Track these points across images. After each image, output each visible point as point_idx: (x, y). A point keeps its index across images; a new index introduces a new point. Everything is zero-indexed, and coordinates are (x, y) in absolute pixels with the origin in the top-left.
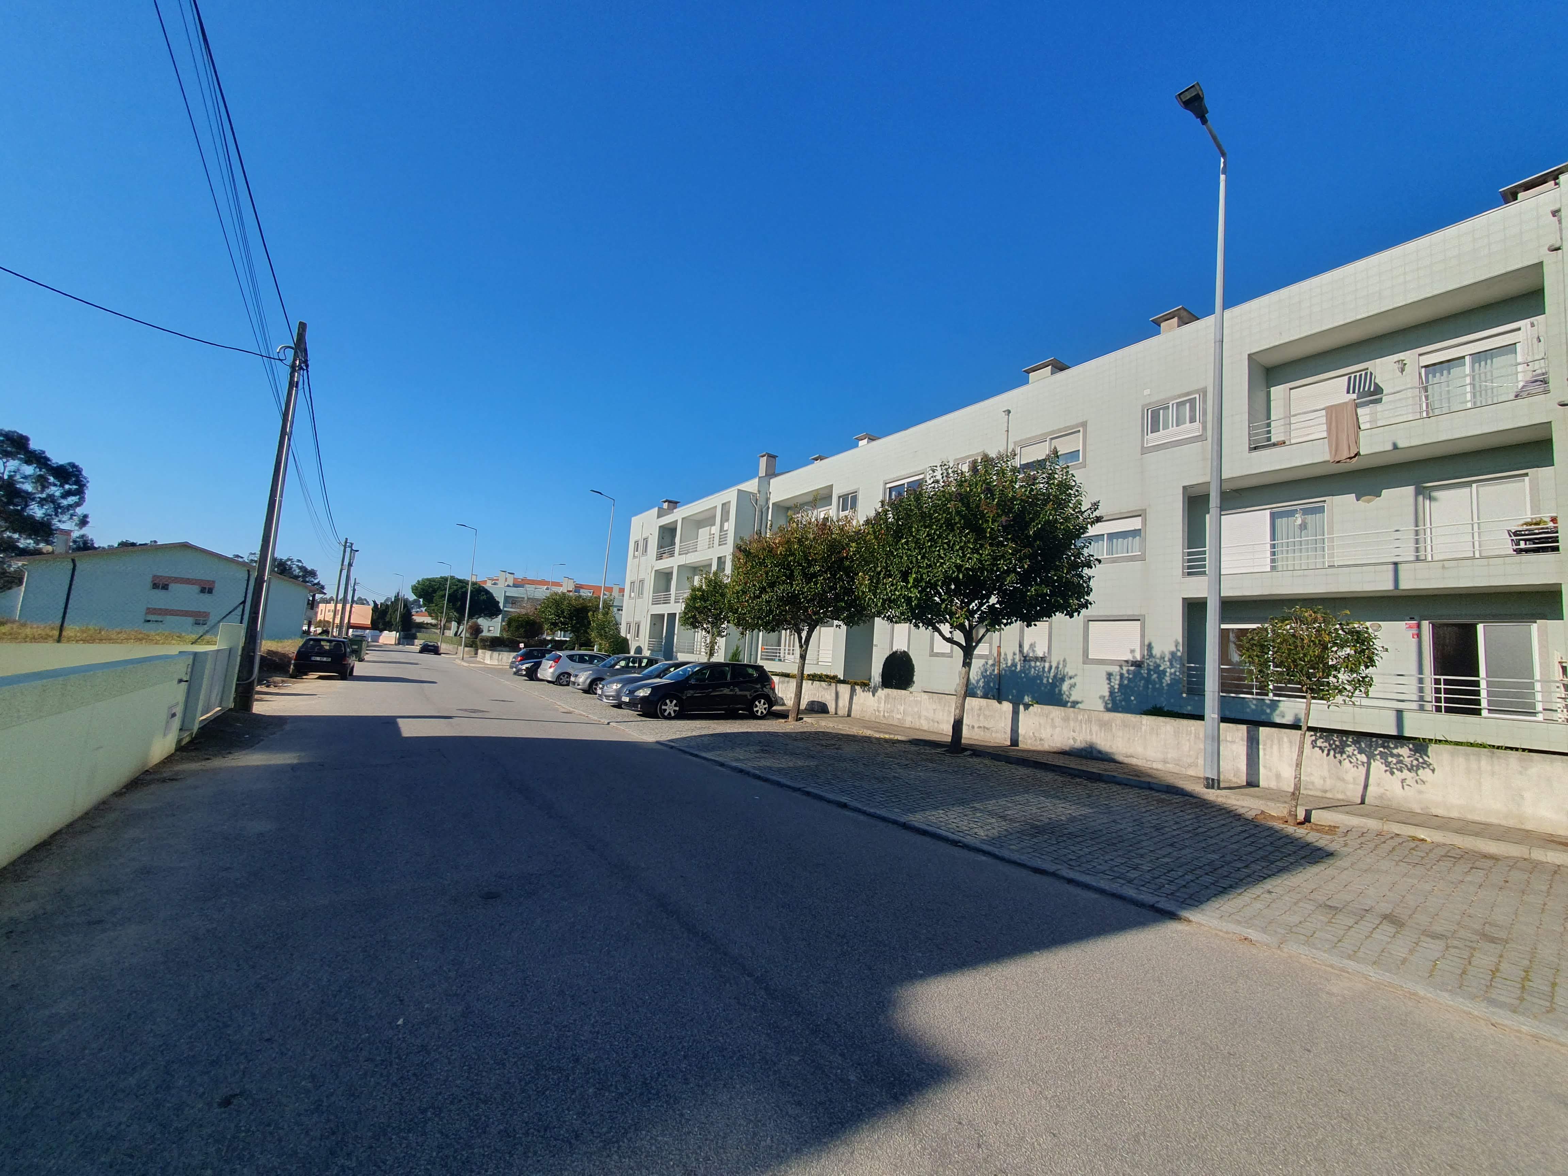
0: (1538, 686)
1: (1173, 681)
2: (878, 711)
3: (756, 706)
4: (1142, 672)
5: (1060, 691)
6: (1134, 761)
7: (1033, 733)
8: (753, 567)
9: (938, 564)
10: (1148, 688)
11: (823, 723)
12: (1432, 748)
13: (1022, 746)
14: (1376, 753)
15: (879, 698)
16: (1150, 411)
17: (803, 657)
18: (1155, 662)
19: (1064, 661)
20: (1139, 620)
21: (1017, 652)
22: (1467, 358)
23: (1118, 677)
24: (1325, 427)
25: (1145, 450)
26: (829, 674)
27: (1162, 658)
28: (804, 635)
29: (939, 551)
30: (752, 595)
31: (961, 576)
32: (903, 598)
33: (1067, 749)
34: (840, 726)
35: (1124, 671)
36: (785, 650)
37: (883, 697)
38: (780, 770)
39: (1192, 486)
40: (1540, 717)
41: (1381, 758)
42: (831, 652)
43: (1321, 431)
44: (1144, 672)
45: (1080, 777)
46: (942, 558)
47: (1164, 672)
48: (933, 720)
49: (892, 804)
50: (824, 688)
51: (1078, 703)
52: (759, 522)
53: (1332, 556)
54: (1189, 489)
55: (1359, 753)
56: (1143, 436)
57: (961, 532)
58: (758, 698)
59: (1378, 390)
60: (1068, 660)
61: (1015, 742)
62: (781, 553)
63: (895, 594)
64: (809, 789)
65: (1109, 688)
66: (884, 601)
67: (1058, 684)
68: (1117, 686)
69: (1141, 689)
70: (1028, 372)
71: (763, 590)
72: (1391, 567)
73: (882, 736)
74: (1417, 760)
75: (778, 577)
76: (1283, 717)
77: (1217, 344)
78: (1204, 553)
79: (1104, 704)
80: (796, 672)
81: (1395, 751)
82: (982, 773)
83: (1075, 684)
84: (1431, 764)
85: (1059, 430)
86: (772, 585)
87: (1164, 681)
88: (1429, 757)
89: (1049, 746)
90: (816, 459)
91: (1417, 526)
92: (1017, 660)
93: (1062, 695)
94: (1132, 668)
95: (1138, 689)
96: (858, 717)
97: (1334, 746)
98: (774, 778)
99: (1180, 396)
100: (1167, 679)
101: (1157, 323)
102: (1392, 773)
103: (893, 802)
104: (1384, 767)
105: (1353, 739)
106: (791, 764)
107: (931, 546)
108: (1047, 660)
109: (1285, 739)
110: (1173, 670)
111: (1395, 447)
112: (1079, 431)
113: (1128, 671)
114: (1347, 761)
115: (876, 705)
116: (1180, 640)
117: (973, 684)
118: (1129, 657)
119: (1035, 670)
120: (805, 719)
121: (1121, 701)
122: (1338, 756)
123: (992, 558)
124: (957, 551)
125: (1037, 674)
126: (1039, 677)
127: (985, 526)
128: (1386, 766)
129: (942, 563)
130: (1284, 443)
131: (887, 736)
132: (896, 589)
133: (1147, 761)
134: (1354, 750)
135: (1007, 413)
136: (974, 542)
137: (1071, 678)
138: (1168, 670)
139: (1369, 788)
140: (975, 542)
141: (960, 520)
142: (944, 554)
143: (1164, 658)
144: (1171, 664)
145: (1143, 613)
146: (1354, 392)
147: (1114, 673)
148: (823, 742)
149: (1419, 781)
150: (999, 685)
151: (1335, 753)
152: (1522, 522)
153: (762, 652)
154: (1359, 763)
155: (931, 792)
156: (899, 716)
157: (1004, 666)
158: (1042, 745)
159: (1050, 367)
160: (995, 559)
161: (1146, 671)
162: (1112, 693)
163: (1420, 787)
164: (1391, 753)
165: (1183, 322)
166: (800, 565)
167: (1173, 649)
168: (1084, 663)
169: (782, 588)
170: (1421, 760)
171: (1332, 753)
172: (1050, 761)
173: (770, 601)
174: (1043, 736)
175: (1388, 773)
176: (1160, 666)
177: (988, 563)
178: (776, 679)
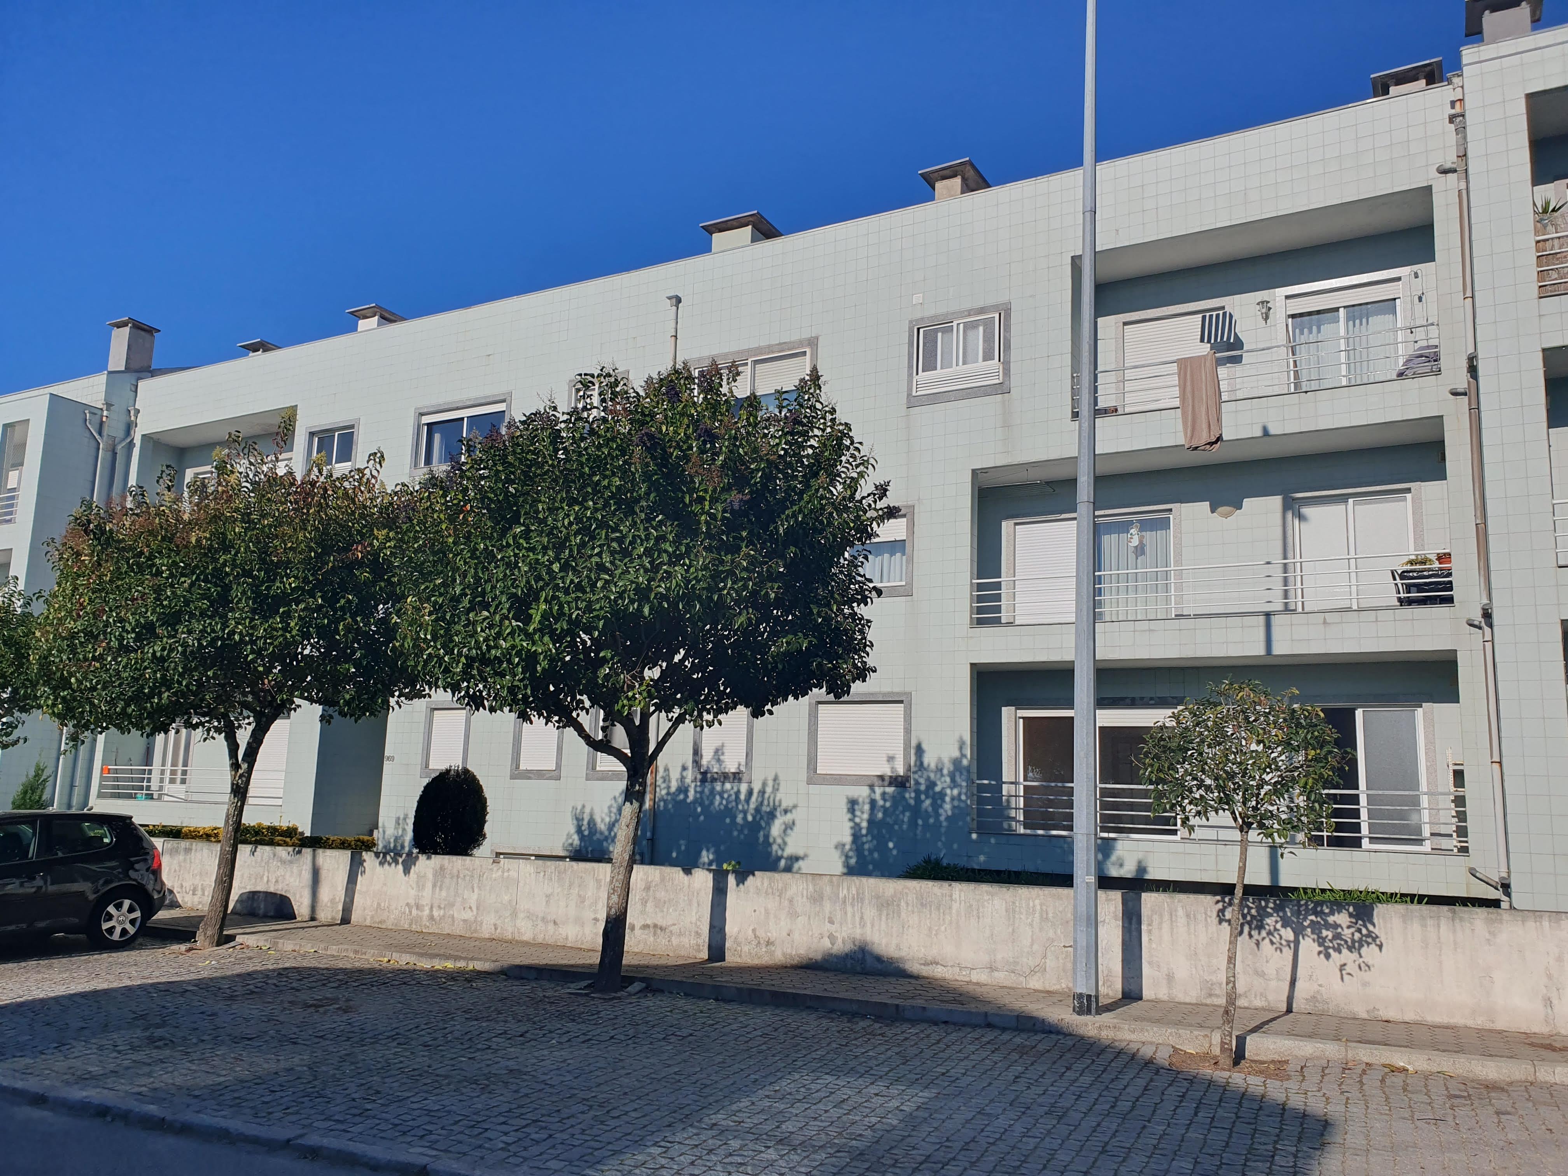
0: (1425, 801)
1: (956, 811)
2: (418, 907)
3: (110, 917)
4: (907, 795)
5: (767, 836)
6: (939, 972)
7: (754, 930)
8: (118, 575)
9: (599, 584)
10: (917, 825)
11: (288, 945)
12: (1380, 911)
13: (732, 958)
14: (1305, 924)
15: (421, 877)
16: (921, 331)
17: (240, 792)
18: (928, 779)
19: (775, 779)
20: (901, 702)
21: (690, 764)
22: (1341, 310)
23: (867, 807)
24: (1176, 391)
25: (913, 402)
26: (276, 824)
27: (940, 770)
28: (243, 736)
29: (599, 555)
30: (115, 644)
31: (646, 610)
32: (518, 654)
33: (819, 957)
34: (333, 950)
35: (878, 796)
36: (163, 772)
37: (430, 876)
38: (216, 1092)
39: (985, 471)
40: (1427, 847)
41: (1313, 933)
42: (282, 775)
43: (1171, 396)
44: (910, 795)
45: (864, 1017)
46: (606, 570)
47: (942, 795)
48: (543, 919)
49: (535, 1150)
50: (283, 862)
51: (797, 859)
52: (107, 473)
53: (1180, 599)
54: (980, 475)
55: (1283, 926)
56: (910, 375)
57: (649, 520)
58: (114, 896)
59: (1238, 344)
60: (781, 777)
61: (717, 950)
62: (198, 540)
63: (496, 647)
64: (314, 1140)
65: (852, 828)
66: (470, 660)
67: (763, 824)
68: (864, 824)
69: (905, 827)
70: (710, 230)
71: (146, 632)
72: (1262, 619)
73: (438, 965)
74: (1359, 931)
75: (187, 603)
76: (1121, 865)
77: (1088, 215)
78: (998, 586)
79: (843, 858)
80: (221, 824)
81: (1331, 919)
82: (685, 1032)
83: (794, 823)
84: (1377, 937)
85: (770, 348)
86: (172, 620)
87: (941, 811)
88: (1374, 925)
89: (784, 954)
90: (254, 348)
91: (1285, 558)
92: (688, 780)
93: (770, 845)
94: (890, 790)
95: (901, 827)
96: (368, 923)
97: (1249, 918)
98: (206, 1119)
99: (970, 313)
100: (947, 807)
101: (930, 181)
102: (1328, 956)
103: (537, 1142)
104: (1316, 948)
105: (1275, 903)
106: (242, 1071)
107: (583, 544)
108: (745, 778)
109: (1181, 912)
110: (956, 792)
111: (1266, 432)
112: (804, 353)
113: (884, 794)
114: (1267, 941)
115: (413, 892)
116: (967, 738)
117: (601, 833)
118: (887, 771)
119: (722, 798)
120: (239, 939)
121: (871, 851)
122: (1255, 933)
123: (711, 576)
124: (640, 557)
125: (726, 807)
126: (729, 812)
127: (696, 508)
128: (1320, 945)
129: (607, 582)
130: (1116, 410)
131: (450, 965)
132: (499, 635)
133: (961, 969)
134: (1277, 922)
135: (674, 300)
136: (674, 542)
137: (786, 812)
138: (948, 791)
139: (1299, 985)
140: (677, 542)
141: (648, 494)
142: (612, 563)
143: (941, 770)
144: (953, 780)
145: (907, 690)
146: (1209, 341)
147: (860, 800)
148: (304, 996)
149: (1363, 965)
150: (653, 834)
151: (1250, 928)
152: (1406, 559)
153: (102, 778)
154: (1284, 943)
155: (608, 1101)
156: (468, 915)
157: (664, 792)
158: (772, 953)
159: (750, 227)
160: (716, 576)
161: (913, 795)
162: (856, 836)
163: (1366, 975)
164: (1326, 921)
165: (968, 187)
166: (248, 574)
167: (956, 754)
168: (810, 782)
169: (198, 627)
170: (1364, 931)
171: (1246, 929)
172: (791, 986)
173: (162, 659)
174: (773, 935)
175: (1322, 956)
176: (934, 784)
177: (702, 584)
178: (158, 843)
